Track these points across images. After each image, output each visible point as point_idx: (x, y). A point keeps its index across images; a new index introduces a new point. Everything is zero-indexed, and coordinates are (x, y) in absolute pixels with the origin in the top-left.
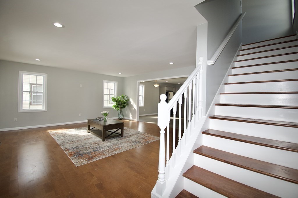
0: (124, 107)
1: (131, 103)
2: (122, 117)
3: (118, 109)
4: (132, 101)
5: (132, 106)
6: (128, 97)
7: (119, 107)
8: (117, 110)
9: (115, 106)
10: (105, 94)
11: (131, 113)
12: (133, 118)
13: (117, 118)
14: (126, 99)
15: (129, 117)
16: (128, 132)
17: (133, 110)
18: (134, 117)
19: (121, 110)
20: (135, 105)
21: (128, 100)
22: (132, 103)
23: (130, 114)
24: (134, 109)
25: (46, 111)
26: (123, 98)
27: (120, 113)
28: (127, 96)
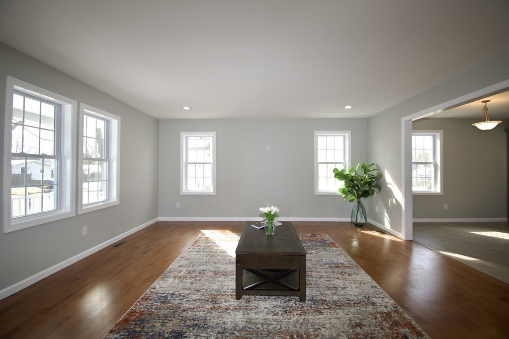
0: (366, 194)
1: (386, 184)
2: (363, 221)
3: (354, 197)
4: (388, 178)
5: (390, 194)
6: (378, 168)
7: (354, 194)
8: (351, 201)
9: (344, 192)
10: (319, 161)
11: (388, 213)
12: (392, 226)
13: (349, 220)
14: (375, 173)
15: (383, 224)
16: (340, 283)
17: (392, 203)
18: (395, 224)
19: (359, 202)
20: (399, 191)
21: (381, 176)
22: (390, 184)
23: (386, 214)
24: (396, 201)
25: (215, 194)
26: (365, 170)
27: (355, 209)
28: (378, 166)
